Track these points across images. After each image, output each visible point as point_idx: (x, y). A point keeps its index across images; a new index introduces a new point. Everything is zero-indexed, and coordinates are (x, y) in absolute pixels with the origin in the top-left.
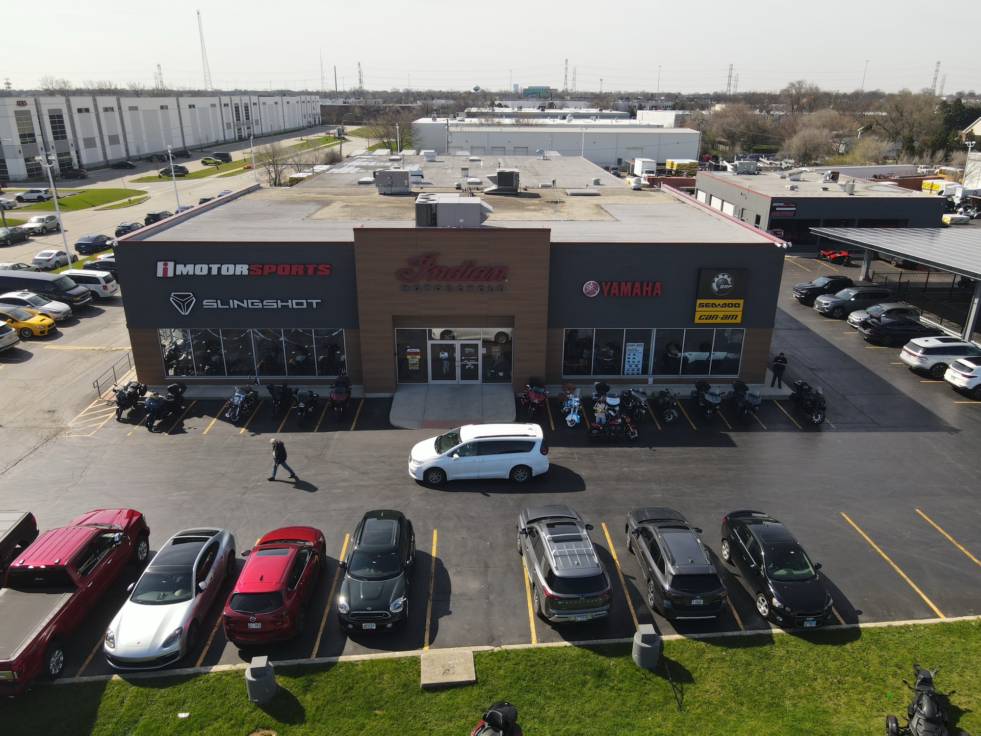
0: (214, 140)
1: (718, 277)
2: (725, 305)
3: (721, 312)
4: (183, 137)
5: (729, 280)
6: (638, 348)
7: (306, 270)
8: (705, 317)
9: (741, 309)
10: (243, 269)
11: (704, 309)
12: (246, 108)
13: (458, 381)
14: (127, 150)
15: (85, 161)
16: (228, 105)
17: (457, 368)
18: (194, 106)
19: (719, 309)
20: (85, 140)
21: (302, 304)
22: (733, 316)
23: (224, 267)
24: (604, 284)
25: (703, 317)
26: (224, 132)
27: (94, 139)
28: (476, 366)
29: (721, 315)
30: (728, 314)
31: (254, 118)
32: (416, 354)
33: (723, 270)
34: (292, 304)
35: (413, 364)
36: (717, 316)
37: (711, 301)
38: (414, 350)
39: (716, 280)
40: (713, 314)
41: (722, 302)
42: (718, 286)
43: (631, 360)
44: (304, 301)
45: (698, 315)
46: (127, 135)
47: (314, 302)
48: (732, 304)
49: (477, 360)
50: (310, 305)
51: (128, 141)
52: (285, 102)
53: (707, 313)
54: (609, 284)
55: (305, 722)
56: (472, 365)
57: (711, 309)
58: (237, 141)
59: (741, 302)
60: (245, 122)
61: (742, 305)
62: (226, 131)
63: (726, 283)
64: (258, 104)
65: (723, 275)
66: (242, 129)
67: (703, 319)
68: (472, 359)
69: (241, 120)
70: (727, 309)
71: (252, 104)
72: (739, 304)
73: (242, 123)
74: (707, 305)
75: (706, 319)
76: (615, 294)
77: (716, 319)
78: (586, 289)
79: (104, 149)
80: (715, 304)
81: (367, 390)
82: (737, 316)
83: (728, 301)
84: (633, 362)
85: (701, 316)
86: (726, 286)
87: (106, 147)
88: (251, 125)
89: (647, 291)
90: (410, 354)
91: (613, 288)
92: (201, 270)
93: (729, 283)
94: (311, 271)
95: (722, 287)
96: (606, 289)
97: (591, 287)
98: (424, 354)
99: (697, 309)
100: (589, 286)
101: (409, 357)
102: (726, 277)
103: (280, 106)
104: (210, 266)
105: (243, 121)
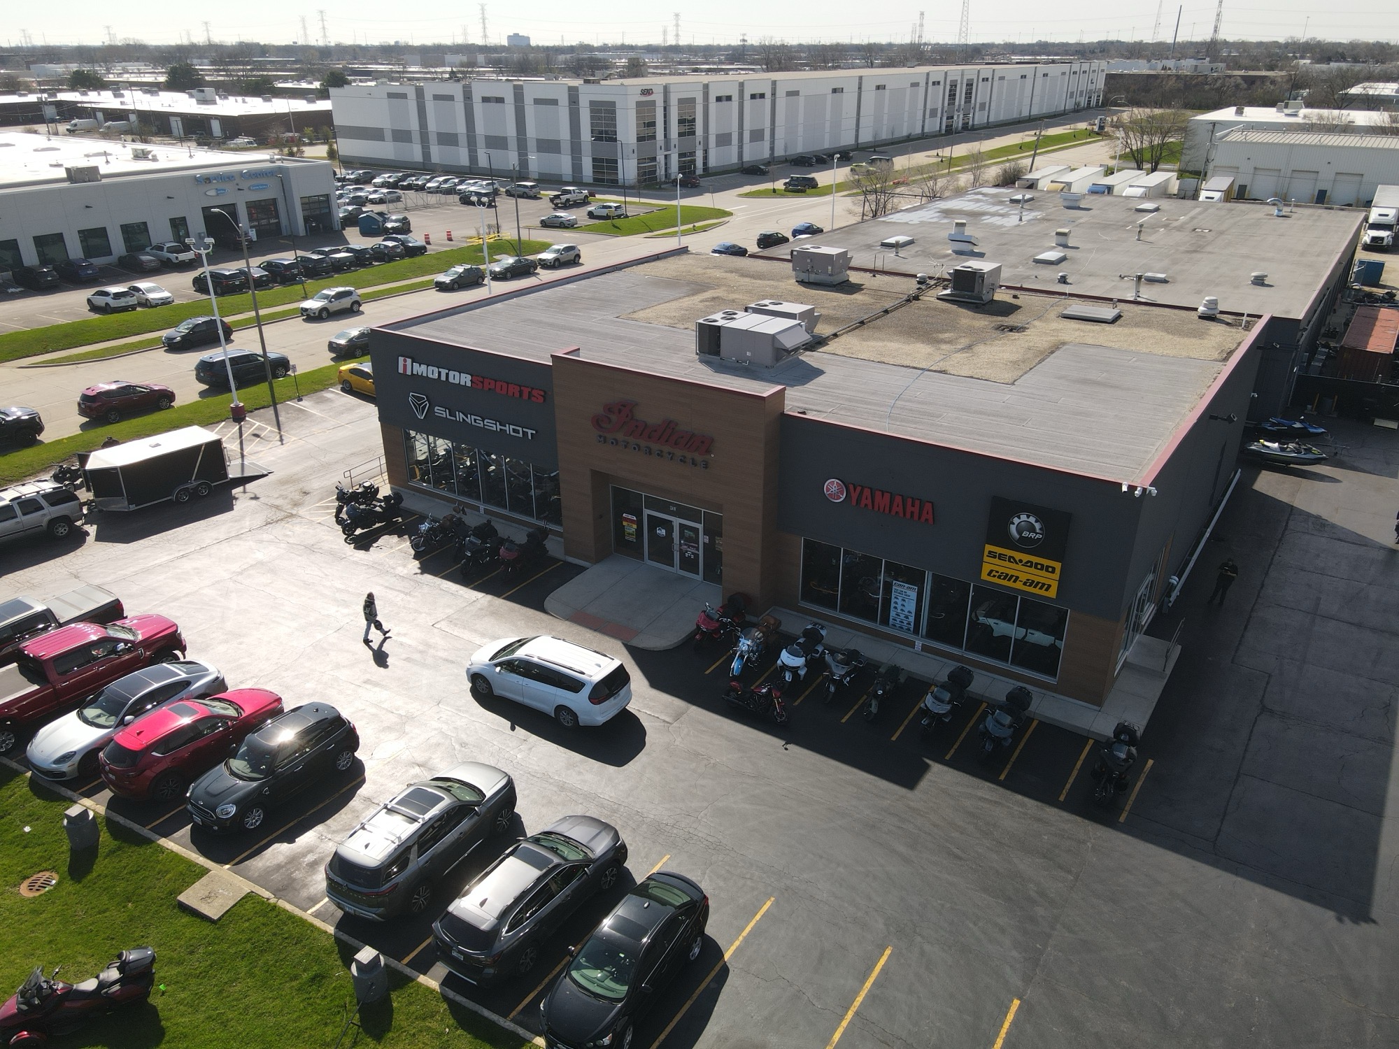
0: (905, 133)
1: (1019, 518)
2: (1029, 564)
3: (1025, 574)
4: (857, 131)
5: (1037, 526)
6: (909, 592)
7: (521, 393)
8: (997, 574)
9: (1057, 576)
10: (466, 379)
11: (996, 561)
12: (970, 85)
13: (676, 569)
14: (772, 149)
15: (712, 162)
16: (939, 83)
17: (675, 552)
18: (884, 87)
19: (1019, 567)
20: (718, 136)
21: (518, 432)
22: (1044, 584)
23: (451, 373)
24: (851, 487)
25: (994, 573)
26: (924, 121)
27: (730, 135)
28: (697, 556)
29: (1023, 577)
30: (1036, 579)
31: (978, 101)
32: (632, 521)
33: (1030, 510)
34: (509, 429)
35: (629, 534)
36: (1017, 578)
37: (1009, 553)
38: (630, 517)
39: (1016, 520)
40: (1011, 572)
41: (1026, 557)
42: (1019, 531)
43: (899, 607)
44: (520, 429)
45: (986, 568)
46: (776, 128)
47: (530, 432)
48: (1042, 565)
49: (698, 549)
50: (525, 434)
51: (776, 137)
52: (1040, 74)
53: (1001, 570)
54: (859, 489)
55: (79, 882)
56: (693, 553)
57: (1007, 564)
58: (942, 135)
59: (1058, 566)
60: (962, 107)
61: (1058, 571)
62: (927, 121)
63: (1032, 529)
64: (990, 80)
65: (1028, 517)
66: (955, 118)
67: (994, 576)
68: (692, 546)
69: (957, 103)
70: (1032, 570)
71: (980, 80)
72: (1054, 569)
73: (956, 108)
74: (1001, 557)
75: (999, 577)
76: (866, 505)
77: (1015, 581)
78: (828, 490)
79: (741, 147)
80: (1013, 558)
81: (568, 552)
82: (1049, 586)
83: (1035, 559)
84: (902, 610)
85: (991, 571)
86: (1032, 535)
87: (744, 146)
88: (972, 111)
89: (912, 513)
90: (627, 520)
91: (864, 497)
92: (432, 372)
93: (1038, 531)
94: (525, 396)
95: (1025, 534)
96: (855, 496)
97: (834, 488)
98: (640, 523)
99: (986, 559)
100: (832, 486)
101: (625, 523)
102: (1032, 520)
103: (1029, 81)
104: (440, 370)
105: (959, 105)
